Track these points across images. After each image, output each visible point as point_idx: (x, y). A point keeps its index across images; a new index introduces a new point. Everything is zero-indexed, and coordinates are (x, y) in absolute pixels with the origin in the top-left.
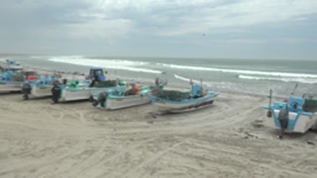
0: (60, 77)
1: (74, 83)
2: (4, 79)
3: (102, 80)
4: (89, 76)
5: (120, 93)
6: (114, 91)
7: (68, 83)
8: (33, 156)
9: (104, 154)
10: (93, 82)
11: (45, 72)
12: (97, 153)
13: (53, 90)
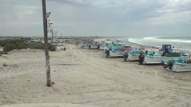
0: (144, 49)
1: (152, 53)
2: (115, 50)
3: (170, 52)
4: (162, 50)
5: (184, 62)
6: (179, 59)
7: (148, 53)
8: (128, 92)
9: (171, 100)
10: (164, 53)
11: (135, 47)
12: (166, 99)
13: (140, 57)
